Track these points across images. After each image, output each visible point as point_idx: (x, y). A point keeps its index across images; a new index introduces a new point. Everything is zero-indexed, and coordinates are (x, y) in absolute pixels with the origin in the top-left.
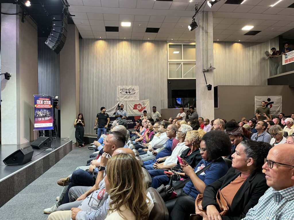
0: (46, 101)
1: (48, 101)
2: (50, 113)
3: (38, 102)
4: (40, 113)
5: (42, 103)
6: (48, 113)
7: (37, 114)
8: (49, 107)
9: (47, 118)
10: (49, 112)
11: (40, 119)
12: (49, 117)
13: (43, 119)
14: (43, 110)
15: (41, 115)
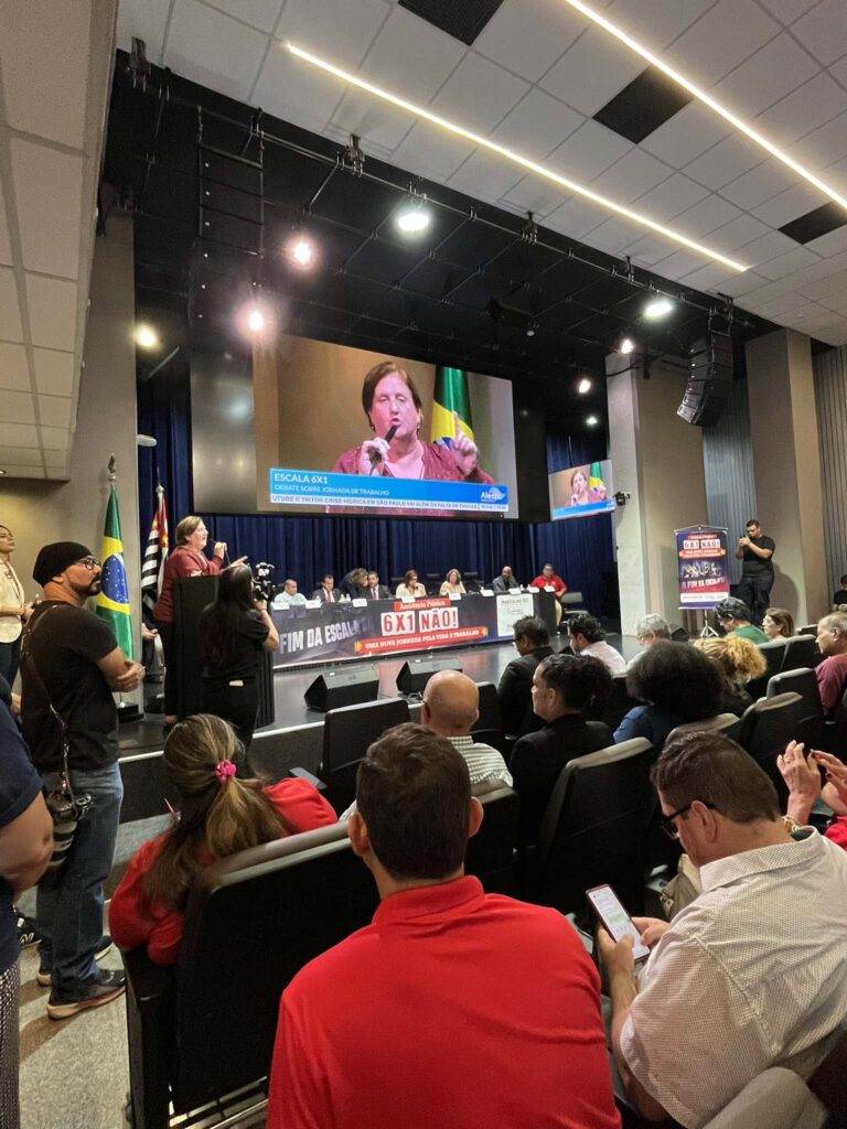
0: (706, 541)
1: (711, 541)
2: (719, 568)
3: (687, 544)
4: (693, 571)
5: (696, 547)
6: (714, 569)
7: (685, 573)
8: (718, 555)
9: (710, 582)
10: (715, 566)
11: (694, 583)
12: (716, 577)
13: (701, 583)
14: (700, 563)
15: (696, 574)
